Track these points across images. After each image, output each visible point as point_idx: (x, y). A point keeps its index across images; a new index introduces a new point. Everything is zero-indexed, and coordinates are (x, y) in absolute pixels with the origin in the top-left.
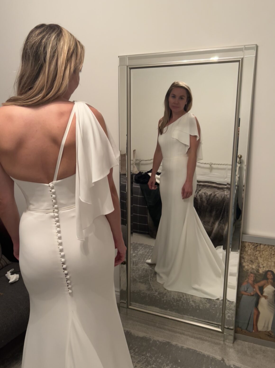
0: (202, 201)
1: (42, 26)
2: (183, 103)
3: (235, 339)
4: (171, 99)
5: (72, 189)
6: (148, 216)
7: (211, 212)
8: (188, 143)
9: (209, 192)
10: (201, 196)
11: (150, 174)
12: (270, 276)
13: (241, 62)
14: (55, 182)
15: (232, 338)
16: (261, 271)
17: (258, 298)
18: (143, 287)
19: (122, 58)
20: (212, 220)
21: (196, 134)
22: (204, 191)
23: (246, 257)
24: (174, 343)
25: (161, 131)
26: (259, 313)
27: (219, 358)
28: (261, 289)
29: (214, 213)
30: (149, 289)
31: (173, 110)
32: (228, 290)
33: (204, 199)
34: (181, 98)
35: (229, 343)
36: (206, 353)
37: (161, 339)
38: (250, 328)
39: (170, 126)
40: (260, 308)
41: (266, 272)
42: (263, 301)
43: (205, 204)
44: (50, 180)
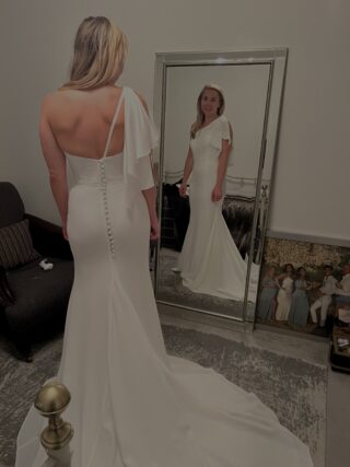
0: (231, 214)
1: (91, 18)
2: (216, 105)
3: (255, 328)
4: (203, 102)
5: (120, 167)
6: (175, 229)
7: (239, 224)
8: (220, 148)
9: (238, 205)
10: (230, 209)
11: (179, 186)
12: (289, 269)
13: (272, 64)
14: (105, 158)
15: (252, 327)
16: (281, 265)
17: (278, 289)
18: (168, 289)
19: (158, 55)
20: (240, 233)
21: (228, 138)
22: (232, 204)
23: (269, 253)
24: (198, 330)
25: (193, 136)
26: (277, 304)
27: (239, 341)
28: (281, 281)
29: (242, 227)
30: (176, 290)
31: (207, 113)
32: (250, 284)
33: (233, 212)
34: (213, 100)
35: (249, 331)
36: (227, 338)
37: (186, 327)
38: (269, 318)
39: (203, 130)
40: (279, 299)
41: (286, 266)
42: (282, 292)
43: (234, 216)
44: (100, 156)
